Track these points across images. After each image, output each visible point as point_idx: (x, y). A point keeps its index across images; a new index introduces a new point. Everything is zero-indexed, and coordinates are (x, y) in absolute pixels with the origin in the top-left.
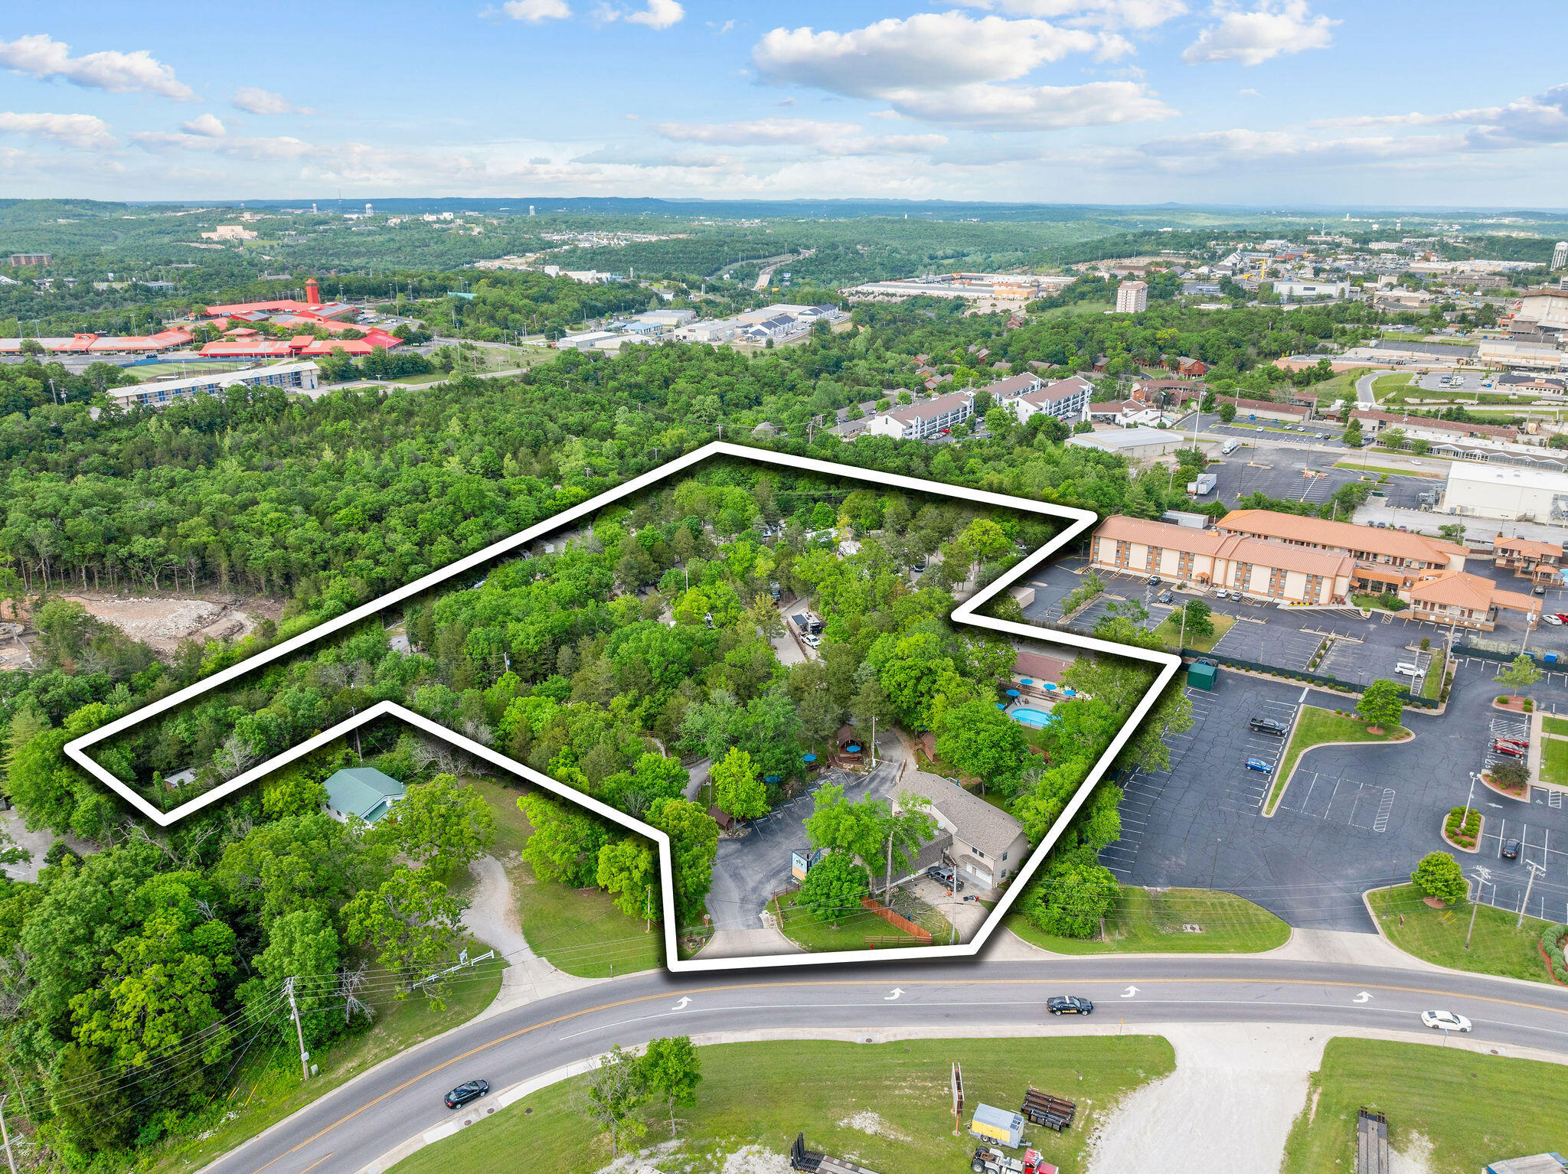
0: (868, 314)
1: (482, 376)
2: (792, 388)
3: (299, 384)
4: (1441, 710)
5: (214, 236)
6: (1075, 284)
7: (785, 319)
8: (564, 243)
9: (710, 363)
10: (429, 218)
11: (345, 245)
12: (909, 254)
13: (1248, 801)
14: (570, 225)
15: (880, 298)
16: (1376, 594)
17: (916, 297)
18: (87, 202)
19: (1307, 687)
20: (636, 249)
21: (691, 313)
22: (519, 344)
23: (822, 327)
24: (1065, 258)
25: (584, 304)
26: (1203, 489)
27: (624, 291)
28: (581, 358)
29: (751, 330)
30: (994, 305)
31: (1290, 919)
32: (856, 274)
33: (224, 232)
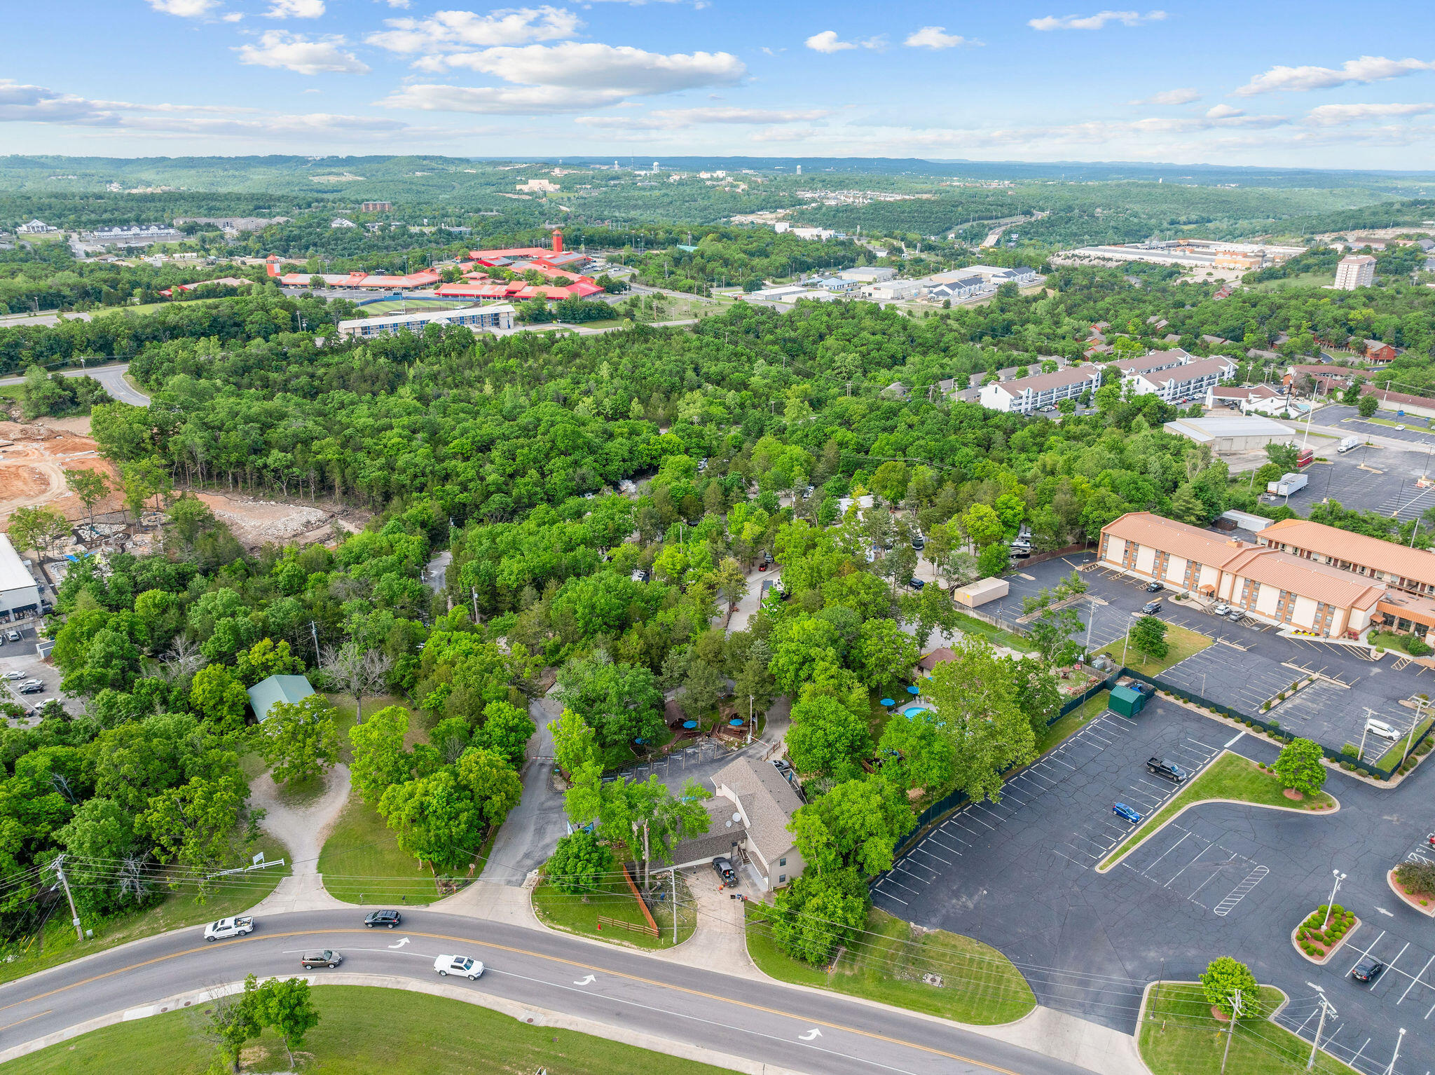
0: (1065, 280)
1: (655, 325)
2: (945, 350)
3: (497, 324)
4: (1393, 783)
5: (525, 188)
6: (1304, 255)
7: (977, 280)
8: (814, 200)
9: (868, 322)
10: (704, 175)
11: (626, 198)
12: (1150, 217)
13: (1090, 851)
14: (826, 184)
15: (1095, 262)
16: (1403, 633)
17: (1130, 263)
18: (441, 157)
19: (1245, 730)
20: (877, 207)
21: (894, 270)
22: (709, 296)
23: (1008, 291)
24: (1313, 227)
25: (795, 260)
26: (1284, 490)
27: (836, 249)
28: (749, 312)
29: (935, 290)
30: (1210, 274)
31: (1043, 992)
32: (1087, 237)
33: (534, 185)
